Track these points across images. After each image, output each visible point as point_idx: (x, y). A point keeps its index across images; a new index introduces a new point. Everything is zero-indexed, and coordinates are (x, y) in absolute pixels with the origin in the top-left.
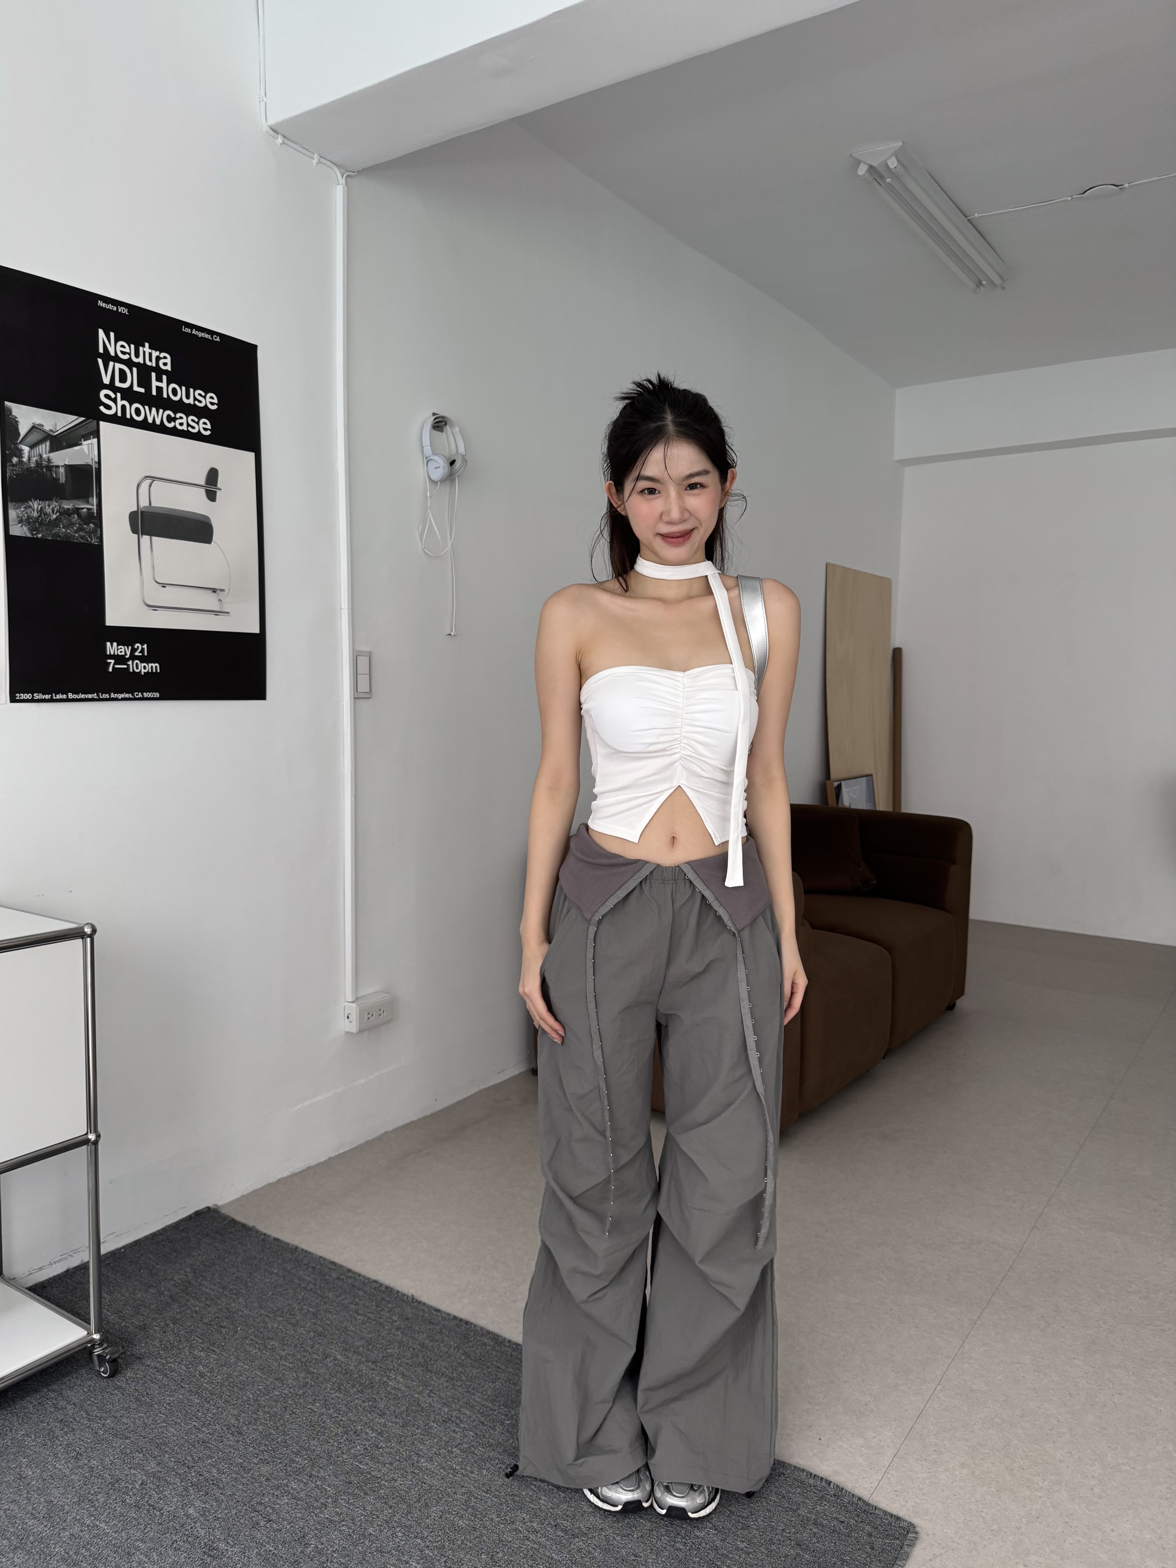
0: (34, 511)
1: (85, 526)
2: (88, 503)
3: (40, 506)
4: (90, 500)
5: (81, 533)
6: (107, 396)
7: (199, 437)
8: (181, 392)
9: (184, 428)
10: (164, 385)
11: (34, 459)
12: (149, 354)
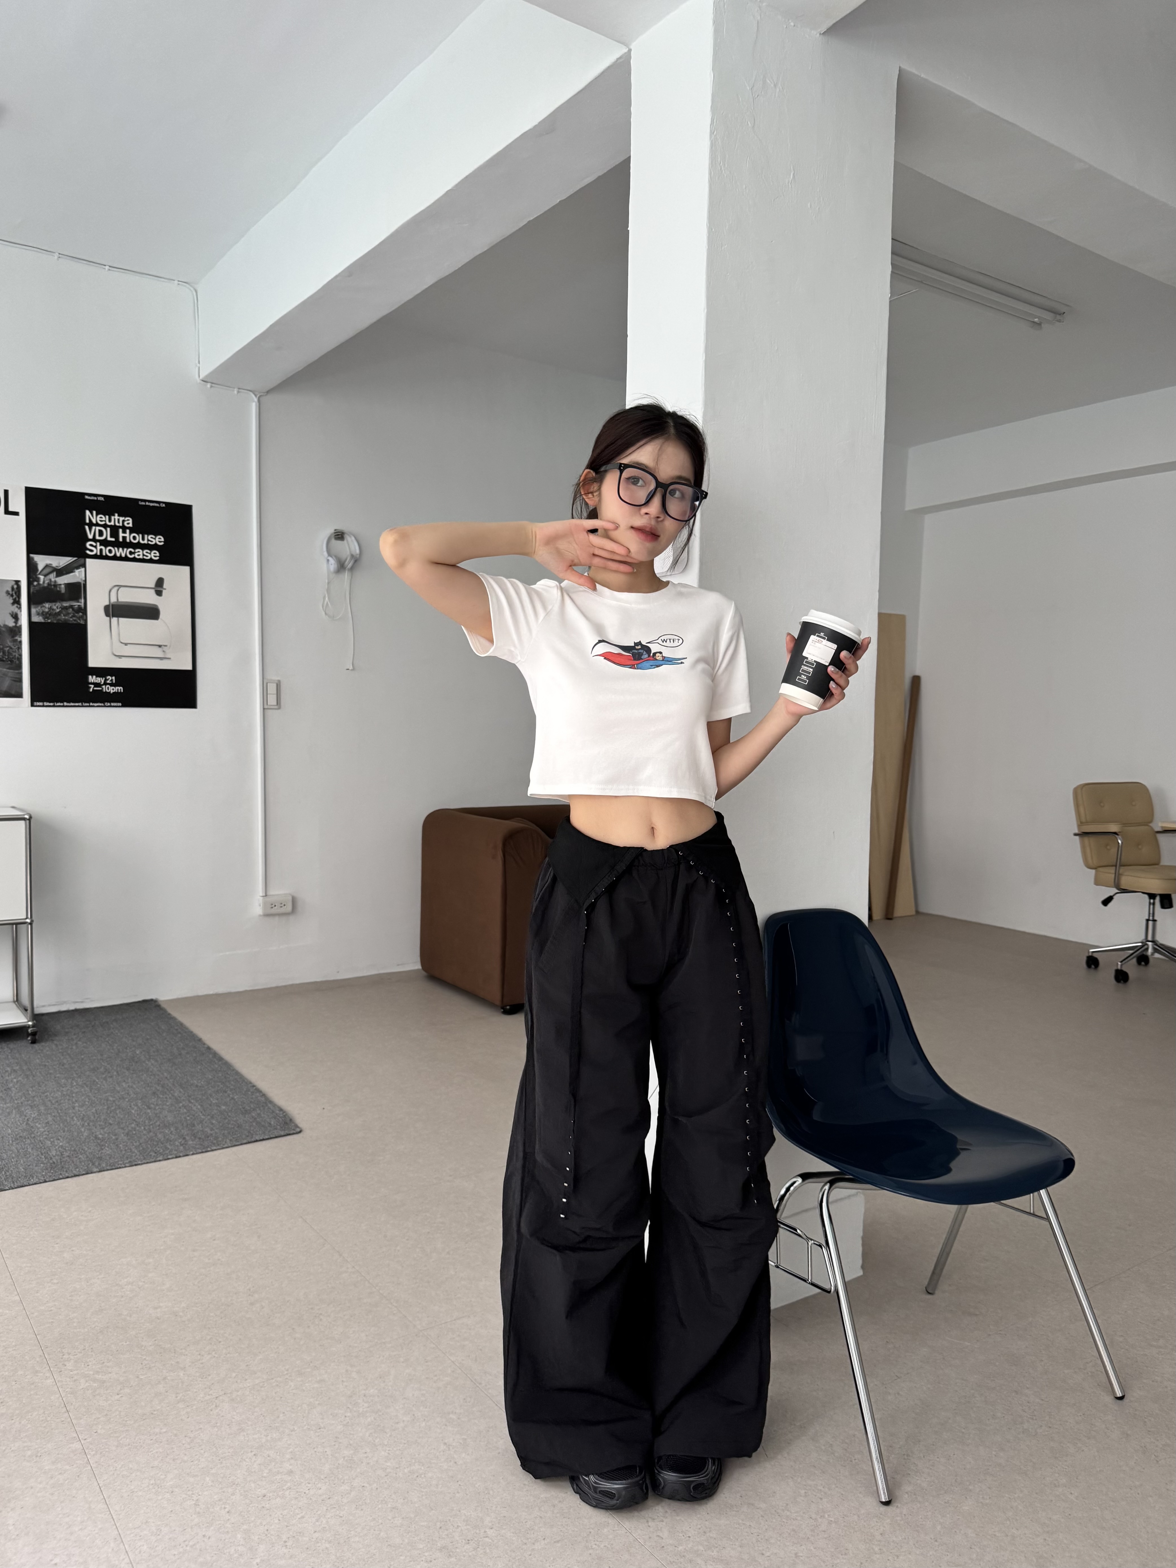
0: (47, 609)
1: (76, 615)
2: (78, 602)
3: (50, 606)
4: (80, 600)
5: (74, 618)
6: (91, 545)
7: (151, 561)
8: (139, 538)
9: (141, 557)
10: (127, 535)
11: (47, 582)
12: (119, 520)
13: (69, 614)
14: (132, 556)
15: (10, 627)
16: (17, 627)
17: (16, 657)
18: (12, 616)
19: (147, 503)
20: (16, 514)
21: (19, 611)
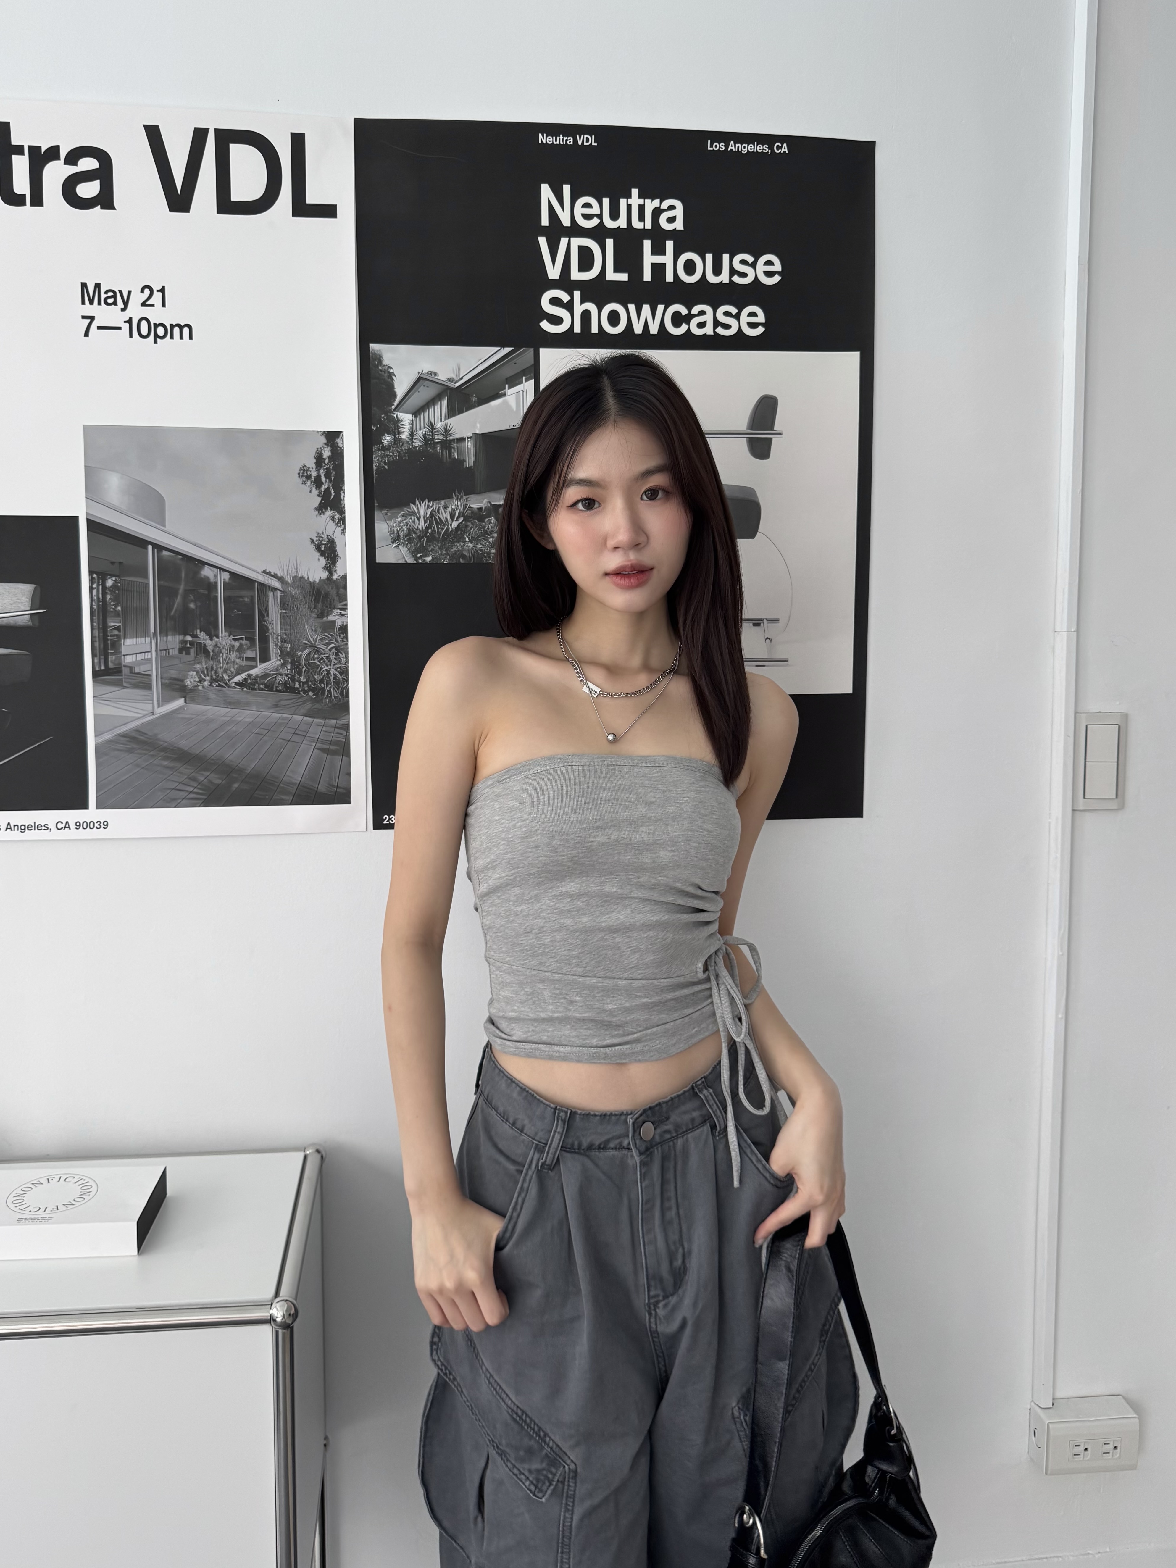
0: (419, 519)
3: (431, 511)
6: (555, 301)
7: (740, 342)
8: (704, 265)
9: (709, 330)
10: (667, 259)
11: (420, 433)
12: (642, 208)
13: (486, 534)
14: (684, 328)
15: (312, 584)
16: (334, 582)
17: (332, 678)
18: (318, 548)
19: (732, 146)
20: (329, 211)
21: (339, 530)
